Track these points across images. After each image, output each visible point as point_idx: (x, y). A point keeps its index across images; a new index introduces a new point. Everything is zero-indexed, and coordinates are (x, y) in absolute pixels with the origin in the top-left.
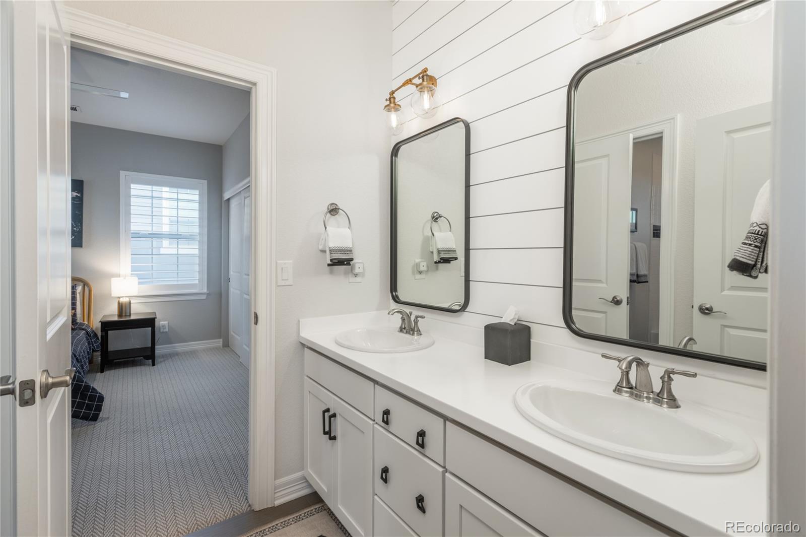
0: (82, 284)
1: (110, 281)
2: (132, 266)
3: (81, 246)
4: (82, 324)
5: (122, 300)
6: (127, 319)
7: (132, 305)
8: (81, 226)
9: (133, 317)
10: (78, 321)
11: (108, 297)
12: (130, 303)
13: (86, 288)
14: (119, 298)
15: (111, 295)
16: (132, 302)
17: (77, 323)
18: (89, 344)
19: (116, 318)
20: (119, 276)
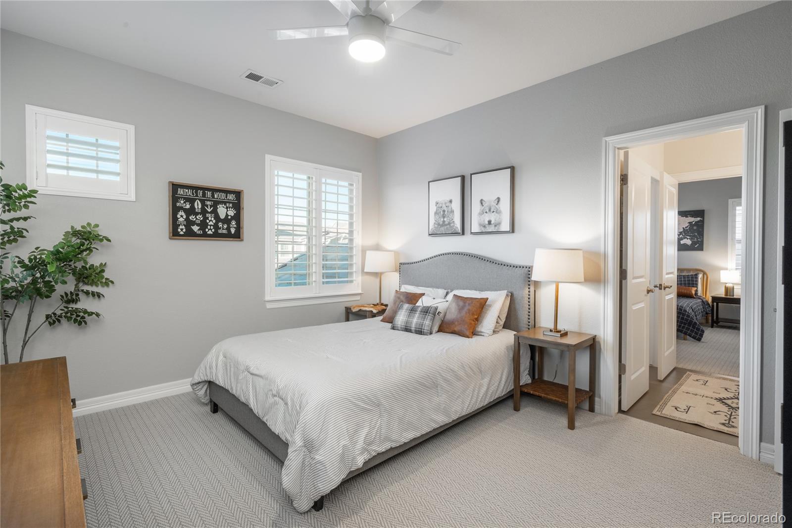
0: (702, 273)
1: (720, 273)
2: (736, 263)
3: (702, 250)
4: (700, 296)
5: (728, 285)
6: (732, 297)
7: (735, 290)
8: (703, 238)
9: (735, 297)
10: (699, 294)
11: (718, 282)
12: (733, 288)
13: (705, 276)
14: (726, 283)
15: (720, 281)
16: (735, 287)
17: (698, 296)
18: (703, 308)
19: (724, 296)
20: (726, 269)
